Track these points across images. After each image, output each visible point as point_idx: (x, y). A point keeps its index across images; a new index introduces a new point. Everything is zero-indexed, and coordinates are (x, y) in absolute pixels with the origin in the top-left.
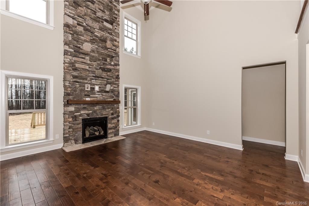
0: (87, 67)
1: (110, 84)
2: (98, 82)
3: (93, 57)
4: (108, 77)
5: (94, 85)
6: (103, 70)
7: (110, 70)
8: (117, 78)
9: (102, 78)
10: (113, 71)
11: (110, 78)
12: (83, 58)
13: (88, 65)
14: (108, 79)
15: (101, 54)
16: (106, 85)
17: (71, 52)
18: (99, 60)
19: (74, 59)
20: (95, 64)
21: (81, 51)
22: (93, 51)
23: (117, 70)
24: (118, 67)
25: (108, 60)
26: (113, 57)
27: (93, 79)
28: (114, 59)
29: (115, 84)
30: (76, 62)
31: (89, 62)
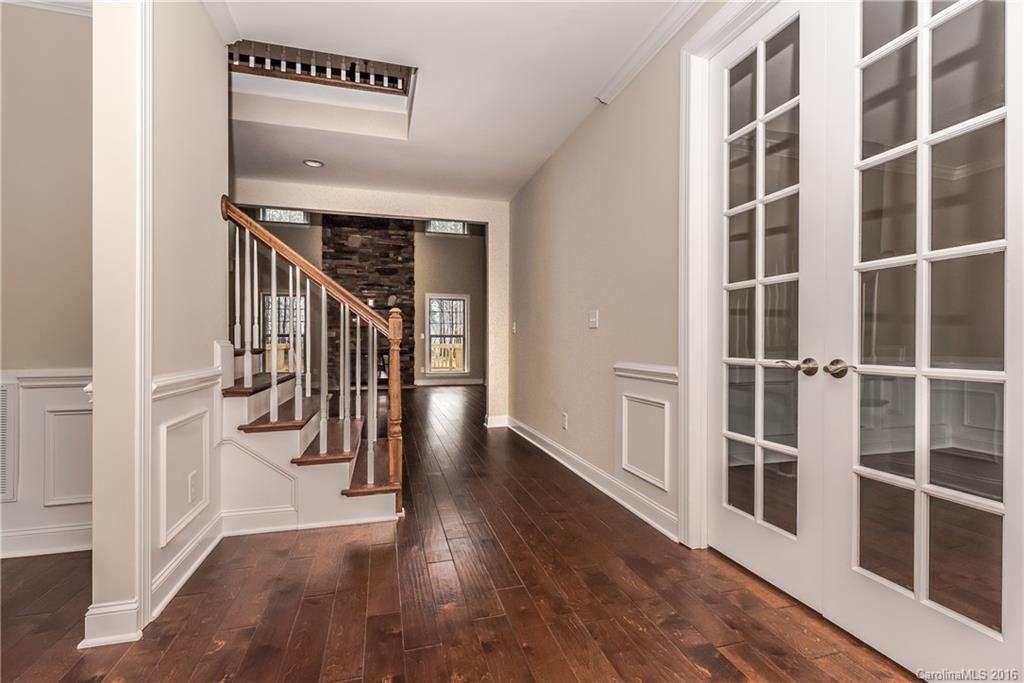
0: (355, 272)
1: (394, 294)
2: (374, 293)
3: (363, 254)
4: (391, 284)
5: (367, 297)
6: (382, 272)
7: (394, 271)
8: (408, 283)
9: (381, 285)
10: (400, 271)
11: (395, 284)
12: (347, 259)
13: (356, 267)
14: (390, 287)
15: (379, 246)
16: (387, 297)
17: (330, 253)
18: (375, 257)
19: (336, 262)
20: (366, 265)
21: (344, 249)
22: (364, 245)
23: (409, 268)
24: (410, 264)
25: (391, 255)
26: (400, 247)
27: (364, 289)
28: (402, 251)
29: (406, 294)
30: (337, 267)
31: (357, 263)
